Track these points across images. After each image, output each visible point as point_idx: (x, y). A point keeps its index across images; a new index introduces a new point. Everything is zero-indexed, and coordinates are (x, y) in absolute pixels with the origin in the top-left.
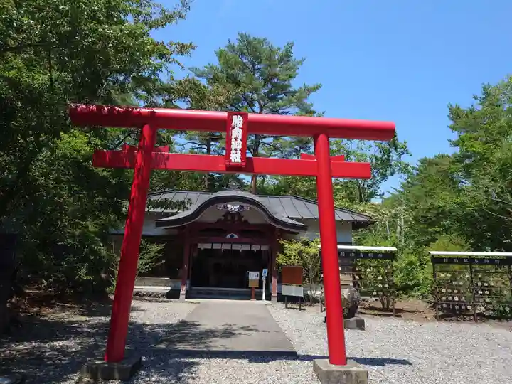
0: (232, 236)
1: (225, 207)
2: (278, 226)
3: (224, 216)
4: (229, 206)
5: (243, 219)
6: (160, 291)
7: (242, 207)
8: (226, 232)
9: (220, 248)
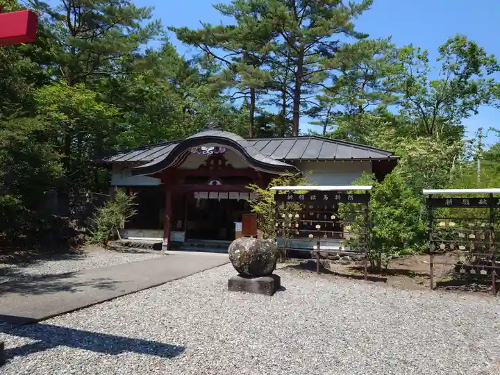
0: (215, 183)
1: (200, 150)
2: (257, 169)
3: (206, 161)
4: (203, 148)
5: (227, 163)
6: (148, 243)
7: (217, 149)
8: (207, 179)
9: (216, 197)
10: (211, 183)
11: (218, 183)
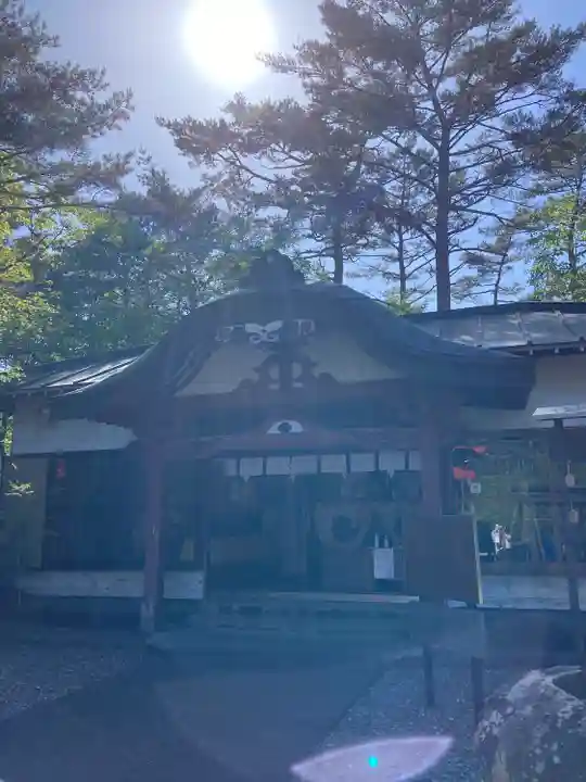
0: (285, 429)
1: (240, 333)
4: (250, 328)
5: (316, 371)
9: (285, 471)
10: (274, 430)
11: (296, 427)
